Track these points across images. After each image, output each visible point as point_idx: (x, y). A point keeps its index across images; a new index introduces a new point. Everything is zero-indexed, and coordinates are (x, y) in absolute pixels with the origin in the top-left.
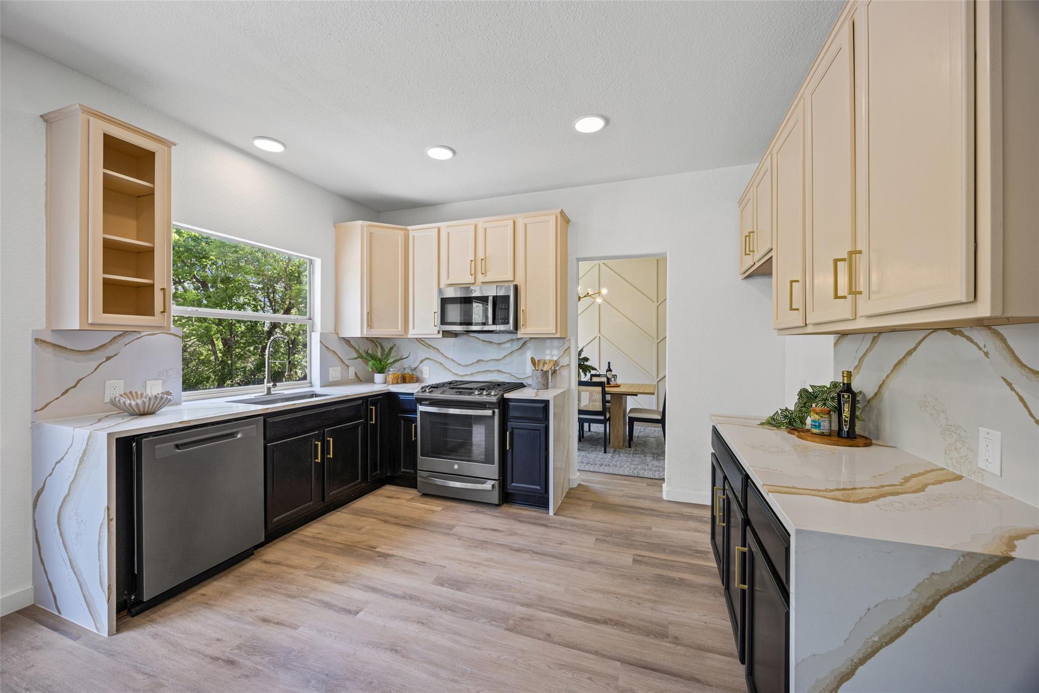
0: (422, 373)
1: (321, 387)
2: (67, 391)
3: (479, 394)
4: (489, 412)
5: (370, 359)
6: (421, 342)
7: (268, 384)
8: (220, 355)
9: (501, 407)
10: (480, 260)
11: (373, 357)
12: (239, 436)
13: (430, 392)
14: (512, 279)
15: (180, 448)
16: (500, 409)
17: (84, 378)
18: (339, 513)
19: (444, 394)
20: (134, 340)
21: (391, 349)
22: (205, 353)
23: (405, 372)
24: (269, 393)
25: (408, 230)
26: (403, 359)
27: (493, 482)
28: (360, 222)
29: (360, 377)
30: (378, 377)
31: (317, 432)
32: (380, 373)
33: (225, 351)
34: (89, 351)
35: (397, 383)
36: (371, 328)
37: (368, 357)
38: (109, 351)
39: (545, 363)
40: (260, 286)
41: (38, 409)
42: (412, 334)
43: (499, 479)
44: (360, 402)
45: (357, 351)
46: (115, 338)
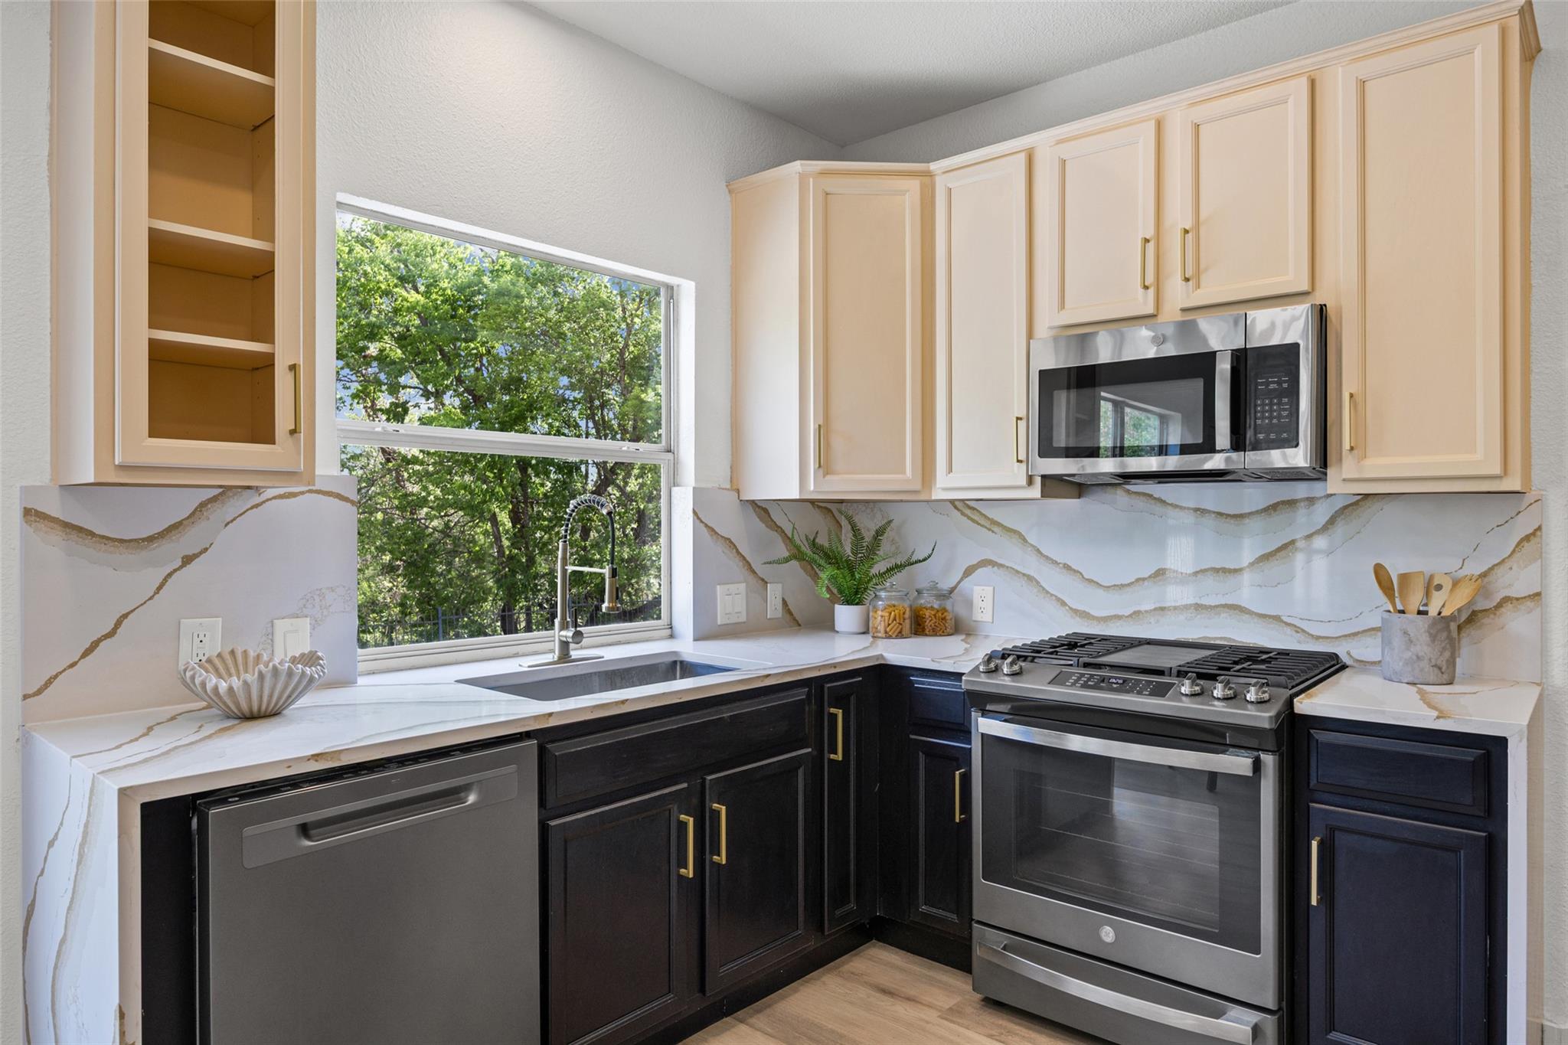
0: (969, 604)
1: (695, 640)
2: (95, 645)
3: (1194, 695)
4: (1237, 763)
5: (822, 562)
6: (968, 512)
7: (563, 633)
8: (506, 543)
9: (1284, 748)
10: (1179, 235)
11: (832, 558)
12: (472, 798)
13: (1014, 674)
14: (1305, 286)
15: (313, 832)
16: (1281, 756)
17: (132, 611)
18: (743, 1027)
19: (1062, 684)
20: (245, 512)
21: (880, 532)
22: (481, 539)
23: (922, 601)
24: (565, 656)
25: (929, 175)
26: (916, 562)
27: (1254, 1017)
28: (797, 166)
29: (795, 615)
30: (846, 616)
31: (685, 785)
32: (852, 604)
33: (514, 534)
34: (143, 540)
35: (900, 635)
36: (827, 473)
37: (816, 557)
38: (187, 542)
39: (1431, 587)
40: (577, 395)
41: (31, 692)
42: (945, 489)
43: (1280, 1009)
44: (801, 694)
45: (788, 540)
46: (203, 505)
